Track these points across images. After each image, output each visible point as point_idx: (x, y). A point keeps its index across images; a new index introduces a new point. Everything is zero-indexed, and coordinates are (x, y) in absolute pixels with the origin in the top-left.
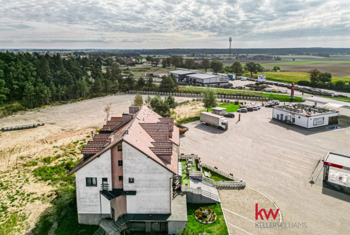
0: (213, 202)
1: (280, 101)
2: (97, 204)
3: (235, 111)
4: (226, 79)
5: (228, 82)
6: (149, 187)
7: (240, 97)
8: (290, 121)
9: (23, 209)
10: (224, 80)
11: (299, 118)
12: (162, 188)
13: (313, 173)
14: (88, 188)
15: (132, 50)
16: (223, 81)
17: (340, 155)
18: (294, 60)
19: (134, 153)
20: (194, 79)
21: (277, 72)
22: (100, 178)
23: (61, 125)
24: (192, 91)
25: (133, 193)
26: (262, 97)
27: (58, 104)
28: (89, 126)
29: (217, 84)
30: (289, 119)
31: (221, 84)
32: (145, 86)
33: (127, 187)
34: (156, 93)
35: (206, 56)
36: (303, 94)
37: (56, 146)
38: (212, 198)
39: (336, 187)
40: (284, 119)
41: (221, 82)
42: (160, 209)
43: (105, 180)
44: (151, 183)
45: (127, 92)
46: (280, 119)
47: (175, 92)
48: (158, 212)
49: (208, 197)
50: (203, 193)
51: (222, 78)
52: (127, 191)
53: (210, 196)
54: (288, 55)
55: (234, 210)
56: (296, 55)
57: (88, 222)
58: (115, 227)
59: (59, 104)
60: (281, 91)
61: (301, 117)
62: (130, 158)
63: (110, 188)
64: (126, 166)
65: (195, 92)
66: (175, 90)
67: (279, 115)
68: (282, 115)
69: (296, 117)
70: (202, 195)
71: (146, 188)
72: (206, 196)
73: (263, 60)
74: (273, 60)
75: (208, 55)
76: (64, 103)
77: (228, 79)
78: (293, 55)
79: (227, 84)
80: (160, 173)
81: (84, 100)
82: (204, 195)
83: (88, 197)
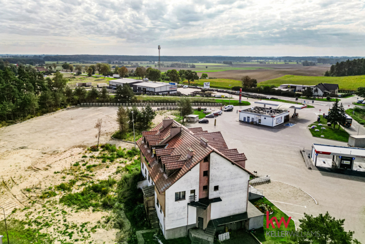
0: (259, 197)
1: (234, 106)
2: (184, 216)
3: (204, 117)
4: (175, 88)
5: (176, 90)
6: (231, 192)
7: (198, 104)
8: (257, 122)
9: (92, 241)
10: (174, 88)
11: (265, 118)
12: (241, 191)
13: (305, 161)
14: (177, 202)
15: (31, 56)
16: (172, 90)
17: (320, 145)
18: (207, 67)
19: (220, 162)
20: (143, 88)
21: (207, 79)
22: (189, 191)
23: (36, 148)
24: (151, 100)
25: (218, 200)
26: (217, 103)
27: (5, 125)
28: (72, 145)
29: (167, 92)
30: (255, 120)
31: (170, 93)
32: (98, 97)
33: (213, 194)
34: (113, 104)
35: (123, 63)
36: (248, 99)
37: (57, 172)
38: (258, 194)
39: (327, 169)
40: (250, 121)
41: (171, 90)
42: (239, 209)
43: (193, 191)
44: (233, 188)
45: (78, 105)
46: (246, 121)
47: (134, 103)
48: (237, 212)
49: (255, 193)
50: (251, 190)
51: (171, 86)
52: (212, 199)
53: (257, 192)
54: (198, 63)
55: (278, 200)
56: (204, 62)
57: (175, 236)
58: (209, 234)
59: (7, 124)
60: (226, 96)
61: (266, 118)
62: (216, 168)
63: (197, 200)
64: (213, 176)
65: (154, 101)
66: (133, 100)
67: (245, 118)
68: (248, 117)
69: (262, 118)
70: (251, 192)
71: (228, 193)
72: (254, 193)
73: (180, 67)
74: (189, 68)
75: (125, 62)
76: (12, 123)
77: (176, 88)
78: (202, 63)
79: (176, 92)
80: (241, 177)
81: (34, 118)
82: (253, 192)
83: (176, 212)
